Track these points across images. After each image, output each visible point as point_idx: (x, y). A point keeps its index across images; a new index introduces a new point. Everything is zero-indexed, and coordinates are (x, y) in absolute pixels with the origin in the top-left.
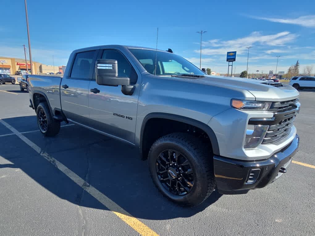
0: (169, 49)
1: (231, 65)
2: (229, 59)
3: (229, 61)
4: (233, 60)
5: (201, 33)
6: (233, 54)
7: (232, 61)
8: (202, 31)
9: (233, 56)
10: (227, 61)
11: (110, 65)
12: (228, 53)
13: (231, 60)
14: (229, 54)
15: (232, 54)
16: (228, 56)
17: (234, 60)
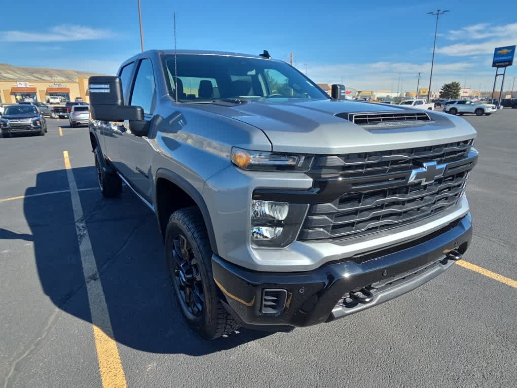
0: (265, 51)
1: (503, 73)
2: (498, 63)
3: (498, 67)
4: (507, 63)
5: (438, 14)
6: (509, 51)
7: (505, 66)
8: (439, 11)
9: (508, 54)
10: (494, 65)
11: (106, 86)
12: (497, 50)
13: (502, 64)
14: (499, 52)
15: (505, 51)
16: (496, 55)
17: (510, 63)
